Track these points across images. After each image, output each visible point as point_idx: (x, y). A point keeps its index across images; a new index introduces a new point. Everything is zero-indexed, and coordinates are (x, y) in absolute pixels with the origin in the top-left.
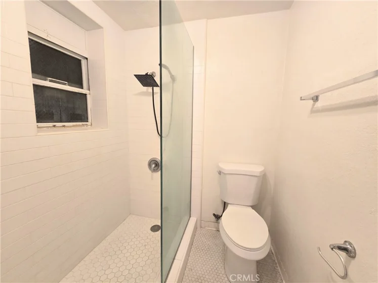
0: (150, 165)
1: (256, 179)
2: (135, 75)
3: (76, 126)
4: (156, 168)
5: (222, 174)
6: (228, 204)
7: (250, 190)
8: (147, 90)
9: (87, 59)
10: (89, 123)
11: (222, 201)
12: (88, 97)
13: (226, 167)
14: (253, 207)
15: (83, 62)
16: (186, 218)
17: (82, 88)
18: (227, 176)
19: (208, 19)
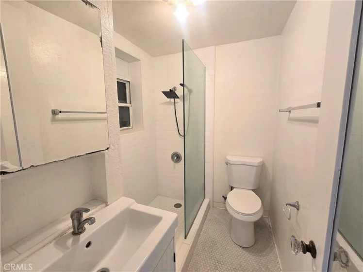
0: (173, 158)
1: (255, 168)
2: (162, 92)
3: (124, 130)
4: (177, 160)
5: (228, 164)
6: (234, 188)
7: (251, 176)
8: (170, 100)
9: (129, 82)
10: (130, 127)
11: (230, 186)
12: (130, 109)
13: (232, 159)
14: (254, 190)
15: (127, 85)
16: (201, 199)
17: (126, 103)
18: (233, 166)
19: (216, 45)
